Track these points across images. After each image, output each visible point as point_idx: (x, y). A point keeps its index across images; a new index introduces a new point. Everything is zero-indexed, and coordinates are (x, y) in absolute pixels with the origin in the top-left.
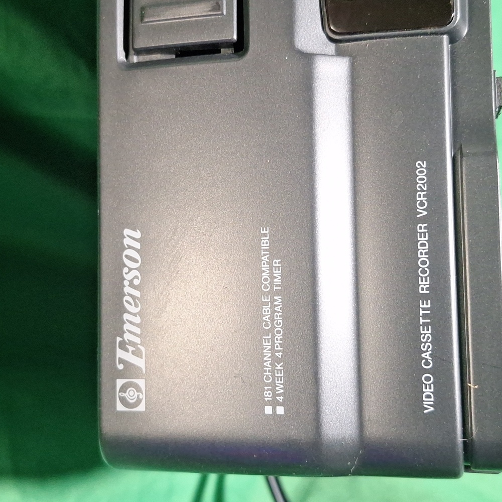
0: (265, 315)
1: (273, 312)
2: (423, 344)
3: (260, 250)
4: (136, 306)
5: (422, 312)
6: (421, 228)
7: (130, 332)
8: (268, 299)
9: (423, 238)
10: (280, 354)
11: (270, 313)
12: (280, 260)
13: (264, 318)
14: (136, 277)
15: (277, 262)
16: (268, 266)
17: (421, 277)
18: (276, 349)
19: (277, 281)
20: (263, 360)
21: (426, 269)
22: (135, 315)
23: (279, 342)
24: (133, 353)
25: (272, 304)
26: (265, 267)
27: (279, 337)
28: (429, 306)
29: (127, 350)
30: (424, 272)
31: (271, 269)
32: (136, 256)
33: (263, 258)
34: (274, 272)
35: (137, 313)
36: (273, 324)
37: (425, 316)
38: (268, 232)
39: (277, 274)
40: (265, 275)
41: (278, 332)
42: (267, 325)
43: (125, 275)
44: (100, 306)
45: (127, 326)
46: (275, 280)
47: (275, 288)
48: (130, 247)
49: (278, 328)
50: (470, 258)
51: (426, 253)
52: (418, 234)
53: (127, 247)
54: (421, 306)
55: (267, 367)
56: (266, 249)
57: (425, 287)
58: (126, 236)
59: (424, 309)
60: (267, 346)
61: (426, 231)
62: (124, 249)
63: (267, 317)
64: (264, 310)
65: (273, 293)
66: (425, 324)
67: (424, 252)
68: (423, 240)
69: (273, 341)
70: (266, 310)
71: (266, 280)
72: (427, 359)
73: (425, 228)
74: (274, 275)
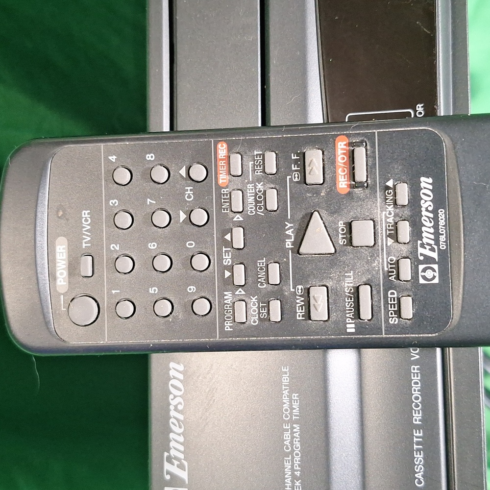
0: (286, 440)
1: (293, 437)
2: (416, 466)
3: (282, 385)
4: (180, 427)
5: (415, 439)
6: (414, 369)
7: (175, 449)
8: (288, 426)
9: (416, 378)
10: (299, 472)
11: (290, 438)
12: (298, 394)
13: (285, 442)
14: (180, 403)
15: (295, 396)
16: (288, 399)
17: (415, 410)
18: (295, 468)
19: (296, 411)
20: (284, 477)
21: (418, 403)
22: (179, 435)
23: (297, 462)
24: (178, 466)
25: (292, 431)
26: (286, 400)
27: (297, 458)
28: (421, 434)
29: (173, 464)
30: (417, 406)
31: (290, 402)
32: (180, 385)
33: (284, 392)
34: (293, 404)
35: (181, 433)
36: (292, 448)
37: (418, 443)
38: (288, 370)
39: (296, 405)
40: (286, 406)
41: (297, 454)
42: (287, 448)
43: (171, 401)
44: (151, 425)
45: (172, 444)
46: (294, 411)
47: (294, 417)
48: (174, 378)
49: (297, 451)
50: (455, 394)
51: (419, 391)
52: (412, 374)
53: (172, 377)
54: (415, 434)
55: (288, 483)
56: (287, 385)
57: (418, 419)
58: (172, 368)
59: (417, 437)
60: (288, 466)
61: (419, 371)
62: (170, 379)
63: (288, 441)
64: (285, 435)
65: (291, 422)
66: (418, 450)
67: (416, 389)
68: (416, 379)
69: (293, 461)
70: (287, 435)
71: (286, 410)
72: (419, 479)
73: (418, 369)
74: (293, 406)
